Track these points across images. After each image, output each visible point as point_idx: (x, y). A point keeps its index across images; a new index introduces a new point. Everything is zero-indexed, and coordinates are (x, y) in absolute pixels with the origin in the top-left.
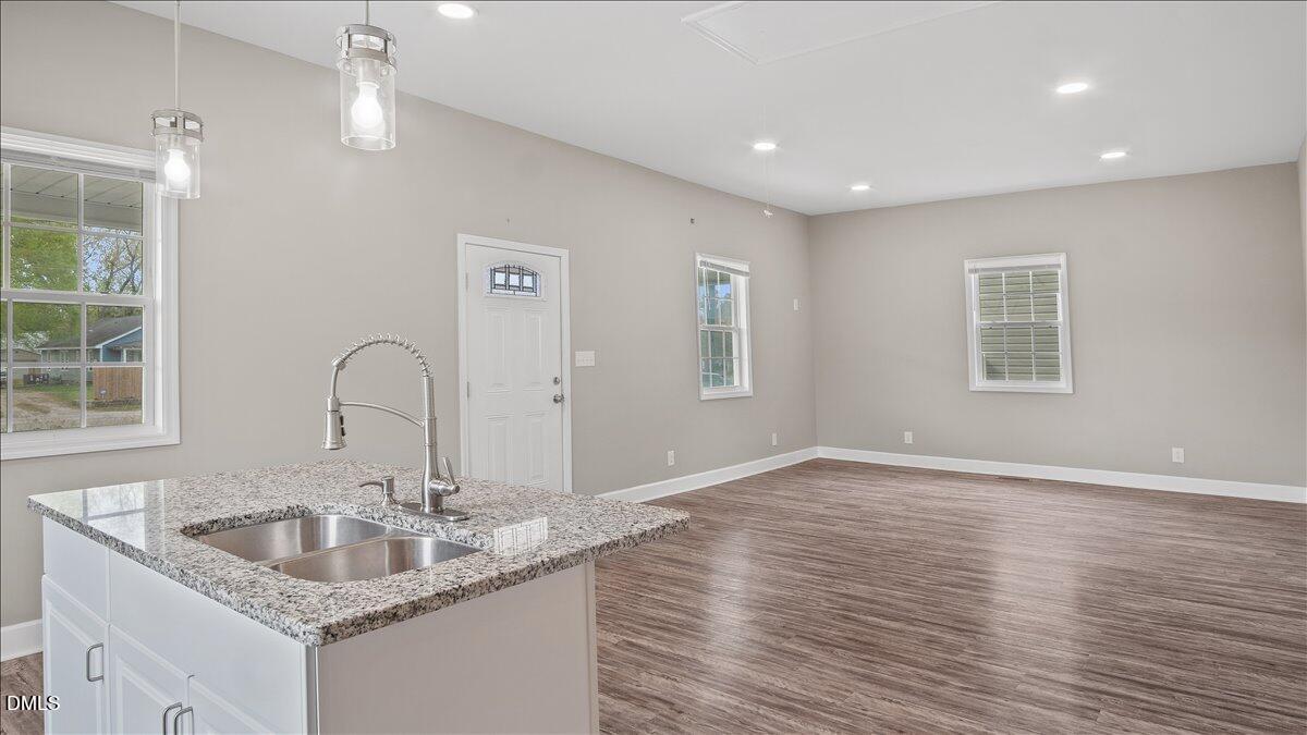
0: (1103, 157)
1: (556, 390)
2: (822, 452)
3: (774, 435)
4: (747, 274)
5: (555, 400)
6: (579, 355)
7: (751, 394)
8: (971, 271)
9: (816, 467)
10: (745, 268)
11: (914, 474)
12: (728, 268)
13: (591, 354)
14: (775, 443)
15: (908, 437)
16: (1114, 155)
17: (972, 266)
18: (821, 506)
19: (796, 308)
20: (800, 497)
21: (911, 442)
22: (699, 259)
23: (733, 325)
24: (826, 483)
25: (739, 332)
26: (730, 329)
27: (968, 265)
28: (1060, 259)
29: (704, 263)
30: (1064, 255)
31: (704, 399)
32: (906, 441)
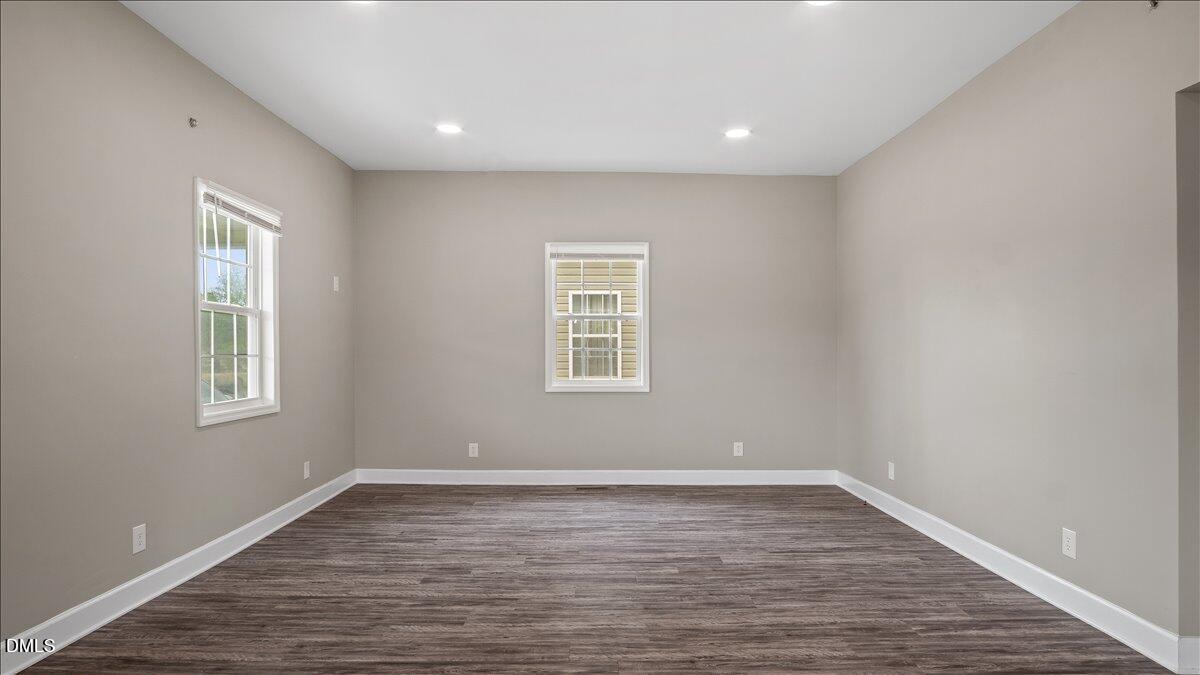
0: (728, 134)
2: (361, 476)
3: (307, 464)
4: (277, 229)
7: (278, 409)
8: (553, 256)
9: (362, 498)
10: (275, 220)
11: (487, 496)
12: (250, 215)
14: (307, 474)
15: (474, 450)
16: (737, 133)
17: (554, 250)
18: (414, 579)
19: (336, 287)
20: (373, 564)
21: (478, 455)
22: (203, 189)
23: (250, 305)
24: (394, 528)
25: (261, 317)
26: (246, 310)
27: (549, 248)
28: (644, 249)
29: (210, 198)
30: (647, 245)
31: (203, 423)
32: (471, 455)
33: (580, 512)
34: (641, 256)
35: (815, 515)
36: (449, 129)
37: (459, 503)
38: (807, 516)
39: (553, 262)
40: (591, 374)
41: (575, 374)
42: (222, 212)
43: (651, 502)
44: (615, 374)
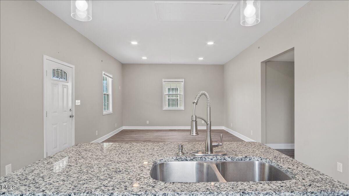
0: (199, 59)
1: (70, 113)
3: (116, 124)
5: (70, 117)
6: (77, 101)
7: (112, 113)
8: (164, 82)
11: (151, 131)
12: (109, 76)
13: (79, 101)
15: (148, 122)
16: (201, 59)
17: (164, 80)
19: (120, 89)
21: (148, 123)
22: (103, 73)
23: (108, 93)
25: (109, 95)
27: (163, 80)
28: (183, 80)
29: (104, 74)
30: (184, 79)
31: (104, 114)
32: (147, 123)
33: (170, 133)
34: (183, 82)
35: (216, 134)
36: (144, 58)
37: (146, 132)
38: (215, 134)
39: (164, 83)
40: (172, 106)
41: (168, 107)
42: (106, 77)
43: (185, 132)
44: (178, 106)
